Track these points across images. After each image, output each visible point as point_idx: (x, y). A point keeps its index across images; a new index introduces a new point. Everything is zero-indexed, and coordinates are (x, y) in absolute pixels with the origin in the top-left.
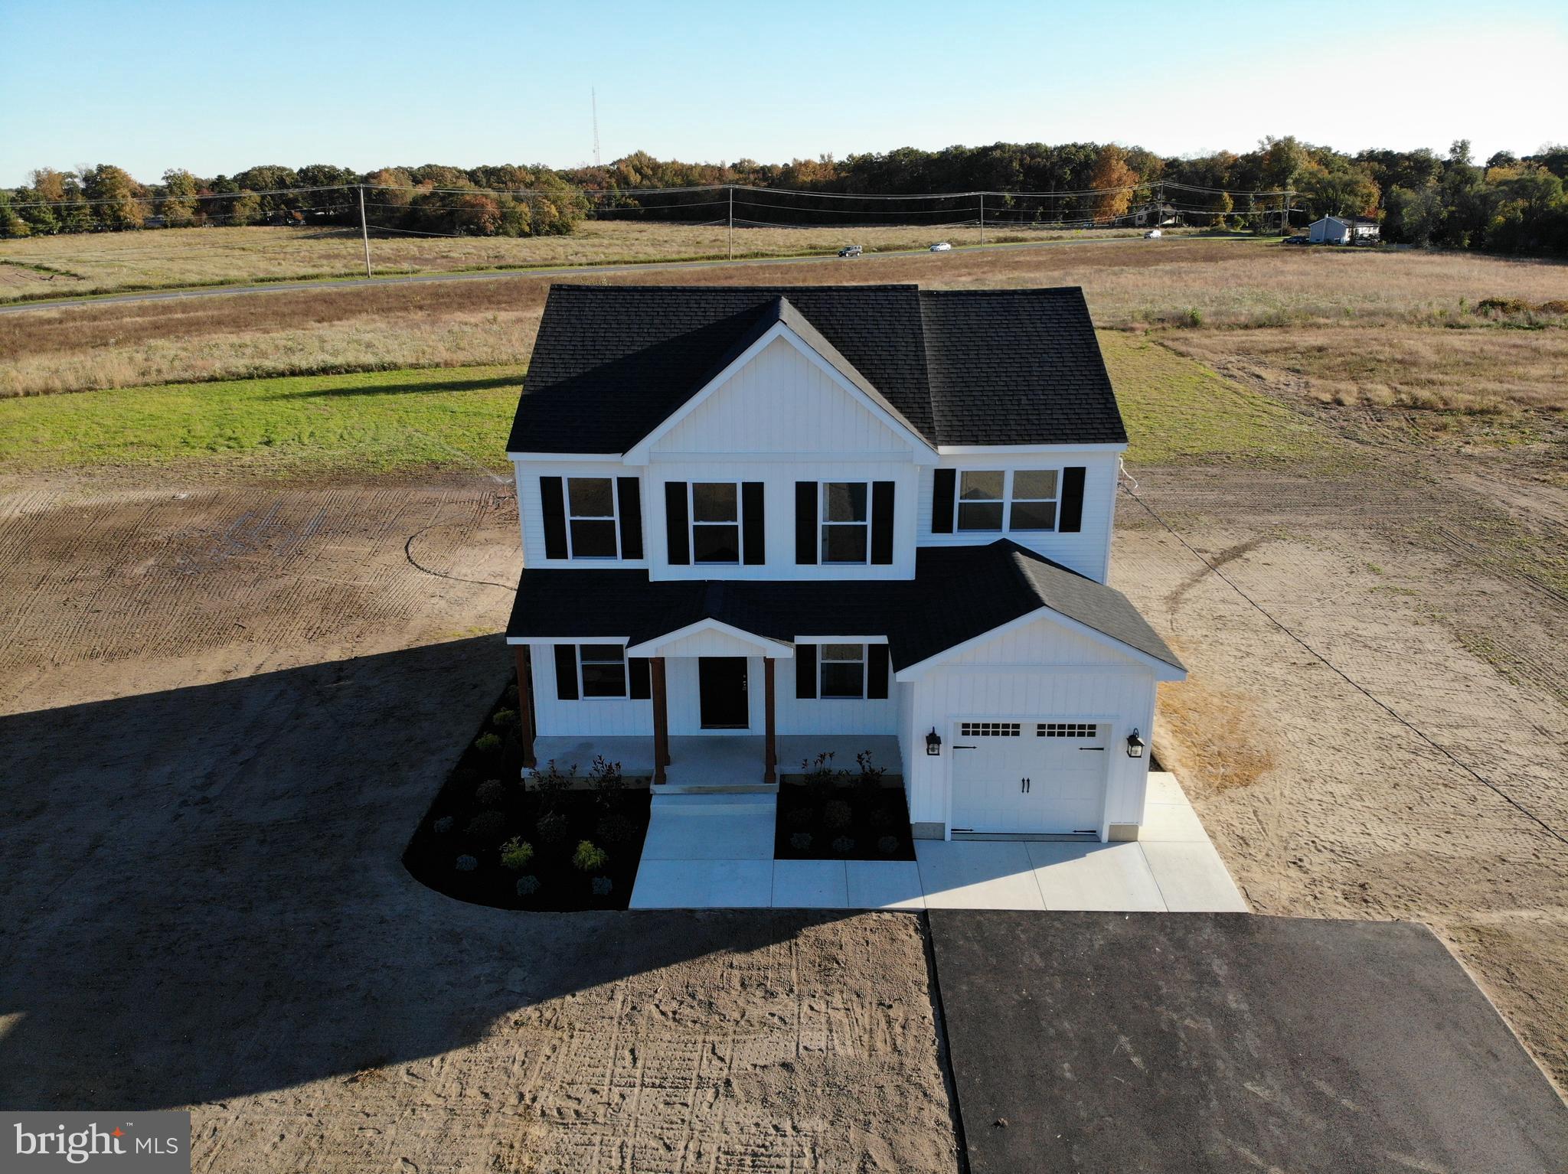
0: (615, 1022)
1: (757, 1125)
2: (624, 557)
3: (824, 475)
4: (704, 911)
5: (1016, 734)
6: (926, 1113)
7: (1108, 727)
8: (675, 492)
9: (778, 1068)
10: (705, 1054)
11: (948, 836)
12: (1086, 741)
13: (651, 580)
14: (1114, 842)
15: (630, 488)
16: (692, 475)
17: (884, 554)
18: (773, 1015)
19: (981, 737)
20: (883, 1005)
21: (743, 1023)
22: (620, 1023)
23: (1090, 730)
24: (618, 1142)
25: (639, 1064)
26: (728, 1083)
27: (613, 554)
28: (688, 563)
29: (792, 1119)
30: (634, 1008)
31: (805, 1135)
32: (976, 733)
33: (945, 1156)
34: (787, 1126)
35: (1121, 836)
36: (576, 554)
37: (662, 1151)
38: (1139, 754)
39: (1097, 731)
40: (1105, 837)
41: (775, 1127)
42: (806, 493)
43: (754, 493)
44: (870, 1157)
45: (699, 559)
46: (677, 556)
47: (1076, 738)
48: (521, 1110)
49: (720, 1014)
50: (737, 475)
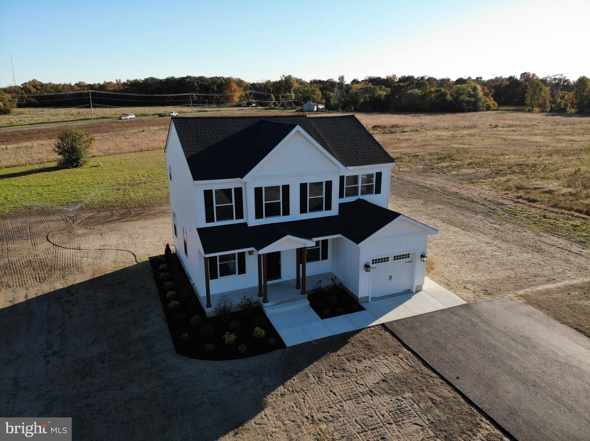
2: (236, 219)
3: (309, 180)
5: (388, 261)
6: (435, 381)
7: (415, 253)
8: (258, 191)
9: (381, 382)
12: (407, 260)
13: (249, 226)
14: (417, 292)
15: (239, 191)
16: (264, 184)
17: (329, 207)
21: (358, 372)
22: (319, 384)
23: (407, 256)
24: (354, 420)
27: (232, 218)
28: (263, 218)
32: (376, 263)
33: (451, 391)
35: (418, 290)
36: (218, 220)
37: (370, 418)
39: (410, 256)
40: (414, 291)
41: (397, 399)
42: (303, 187)
43: (286, 188)
45: (266, 216)
46: (259, 215)
47: (404, 259)
48: (311, 422)
50: (280, 183)
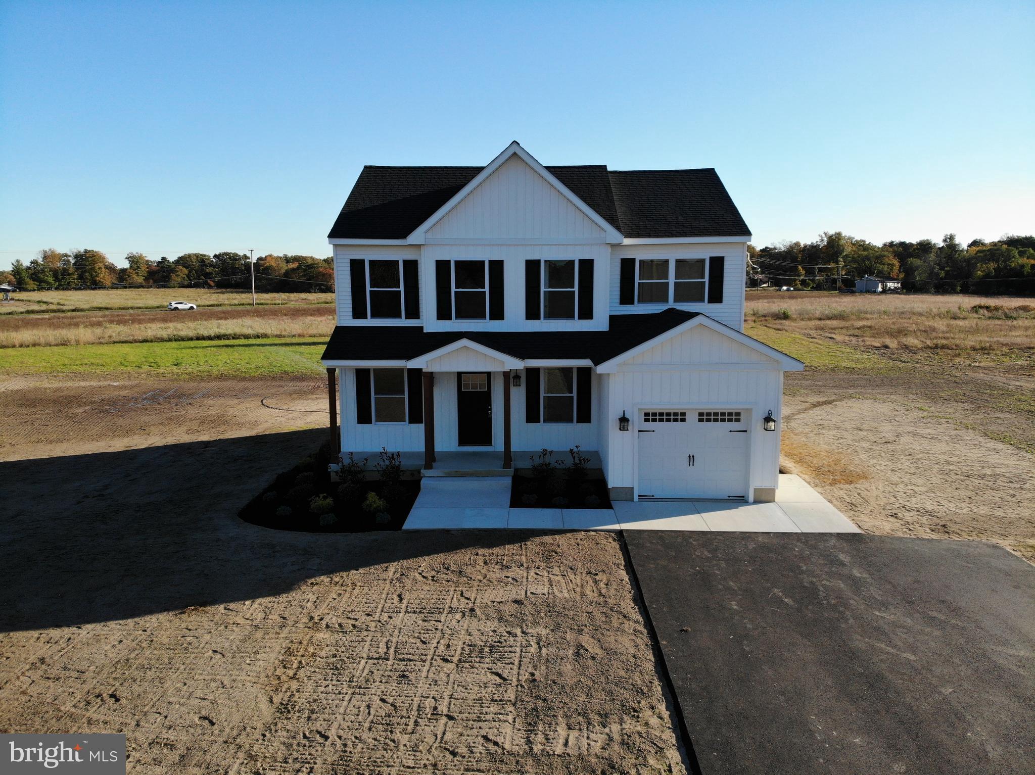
0: (388, 582)
1: (494, 631)
2: (406, 318)
3: (544, 255)
4: (458, 530)
5: (683, 420)
6: (626, 625)
7: (749, 411)
8: (442, 267)
9: (510, 603)
10: (455, 596)
11: (636, 498)
12: (734, 425)
13: (425, 331)
14: (757, 502)
15: (412, 267)
16: (454, 255)
17: (587, 313)
18: (508, 577)
19: (658, 423)
20: (591, 573)
21: (485, 581)
22: (391, 583)
23: (733, 417)
24: (385, 640)
25: (405, 602)
26: (472, 610)
27: (399, 316)
28: (450, 319)
29: (522, 628)
30: (402, 575)
31: (532, 636)
32: (654, 420)
33: (643, 647)
34: (518, 631)
35: (763, 498)
36: (373, 316)
37: (419, 644)
38: (773, 428)
39: (742, 417)
40: (751, 499)
41: (509, 633)
42: (532, 267)
43: (497, 267)
44: (582, 646)
45: (458, 316)
46: (443, 314)
47: (726, 424)
48: (310, 625)
49: (467, 577)
50: (484, 255)
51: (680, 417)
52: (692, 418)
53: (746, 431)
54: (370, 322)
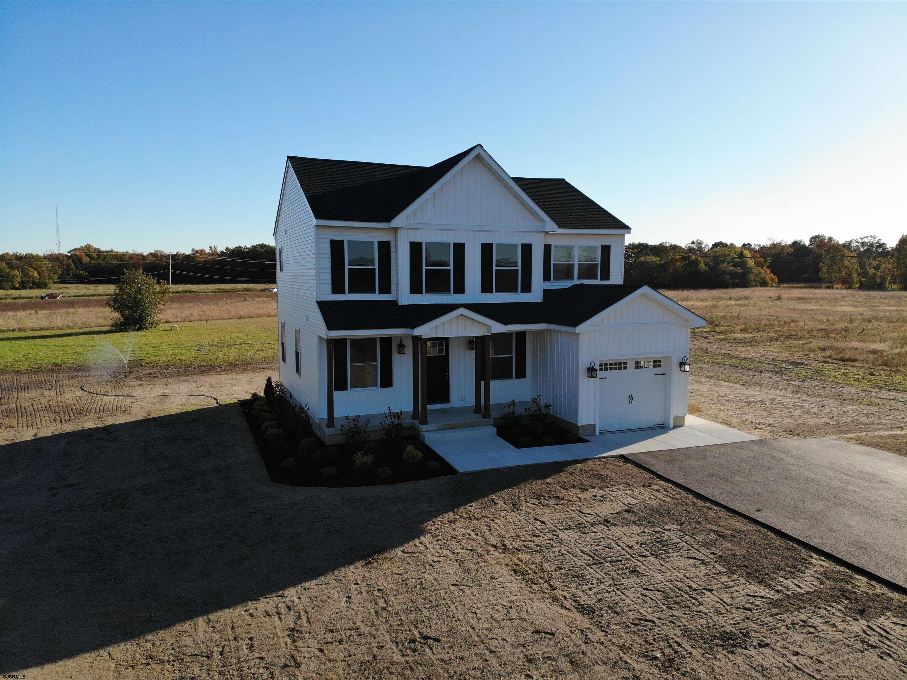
0: (510, 511)
2: (380, 293)
4: (504, 468)
5: (625, 368)
9: (624, 512)
11: (598, 433)
12: (656, 370)
14: (675, 427)
17: (527, 288)
18: (595, 496)
19: (609, 372)
20: (645, 486)
21: (583, 501)
22: (515, 511)
23: (658, 363)
24: (579, 551)
25: (547, 523)
27: (374, 291)
28: (422, 293)
29: (658, 527)
30: (514, 504)
31: (674, 530)
32: (606, 369)
34: (660, 529)
38: (688, 370)
39: (662, 363)
40: (671, 425)
42: (487, 249)
43: (459, 248)
44: (716, 531)
46: (415, 289)
47: (652, 369)
48: (501, 550)
49: (566, 500)
50: (452, 238)
51: (621, 366)
52: (631, 365)
53: (664, 374)
54: (347, 297)
